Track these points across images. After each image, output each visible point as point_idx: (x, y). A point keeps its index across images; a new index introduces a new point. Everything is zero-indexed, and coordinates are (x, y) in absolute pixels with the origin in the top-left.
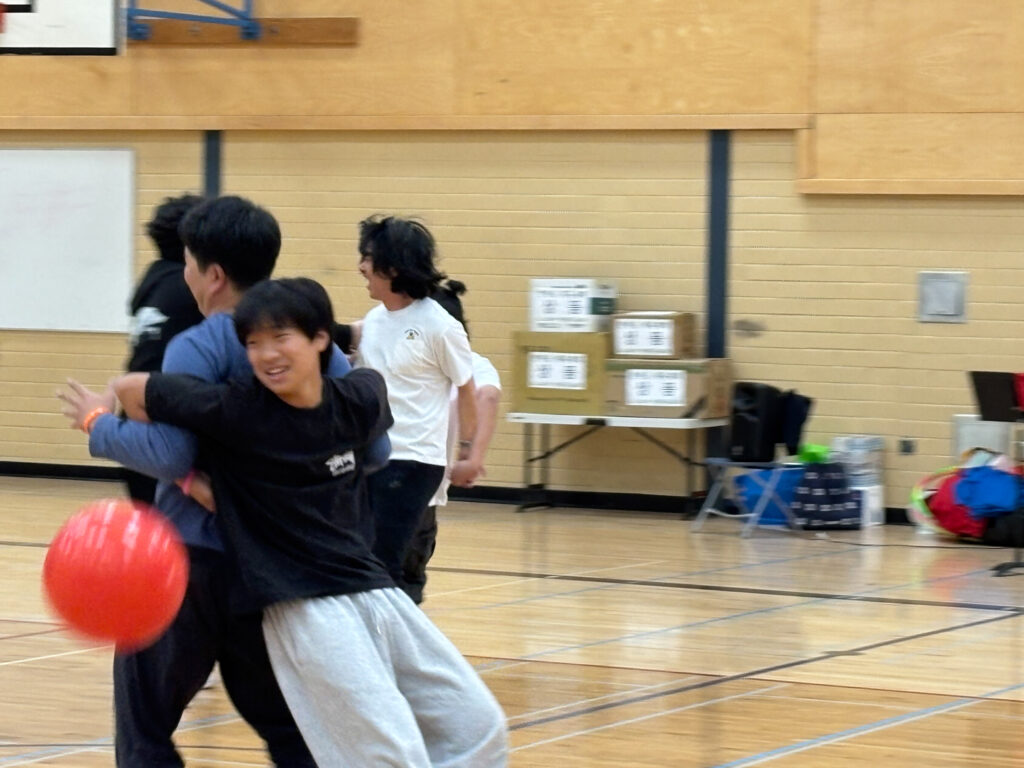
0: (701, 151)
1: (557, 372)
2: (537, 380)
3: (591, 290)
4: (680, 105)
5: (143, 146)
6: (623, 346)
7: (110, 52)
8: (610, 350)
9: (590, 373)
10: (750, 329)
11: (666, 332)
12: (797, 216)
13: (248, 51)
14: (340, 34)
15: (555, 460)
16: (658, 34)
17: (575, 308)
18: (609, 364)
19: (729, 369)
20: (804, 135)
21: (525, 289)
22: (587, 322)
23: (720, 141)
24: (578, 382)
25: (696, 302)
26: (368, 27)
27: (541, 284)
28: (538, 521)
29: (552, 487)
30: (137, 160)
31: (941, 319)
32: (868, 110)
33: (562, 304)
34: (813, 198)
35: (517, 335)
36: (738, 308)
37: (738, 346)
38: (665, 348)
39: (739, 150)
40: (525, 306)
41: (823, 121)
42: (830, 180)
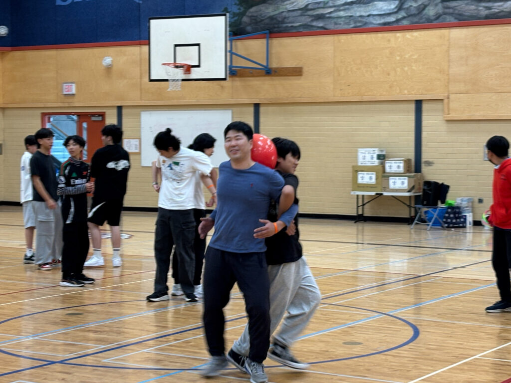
0: (412, 106)
1: (366, 178)
2: (360, 181)
3: (377, 152)
4: (406, 92)
5: (235, 109)
6: (388, 170)
7: (225, 79)
8: (384, 172)
9: (377, 179)
10: (429, 163)
11: (402, 165)
12: (444, 127)
13: (267, 78)
14: (297, 72)
15: (366, 206)
16: (398, 69)
17: (372, 158)
18: (384, 175)
19: (422, 177)
20: (446, 101)
21: (357, 152)
22: (376, 162)
23: (419, 103)
24: (373, 181)
25: (412, 155)
26: (305, 70)
27: (361, 150)
28: (361, 226)
29: (365, 215)
30: (233, 113)
32: (467, 92)
33: (368, 157)
34: (448, 121)
35: (353, 167)
36: (425, 157)
37: (425, 169)
38: (401, 170)
39: (425, 106)
40: (356, 157)
41: (452, 96)
42: (454, 115)
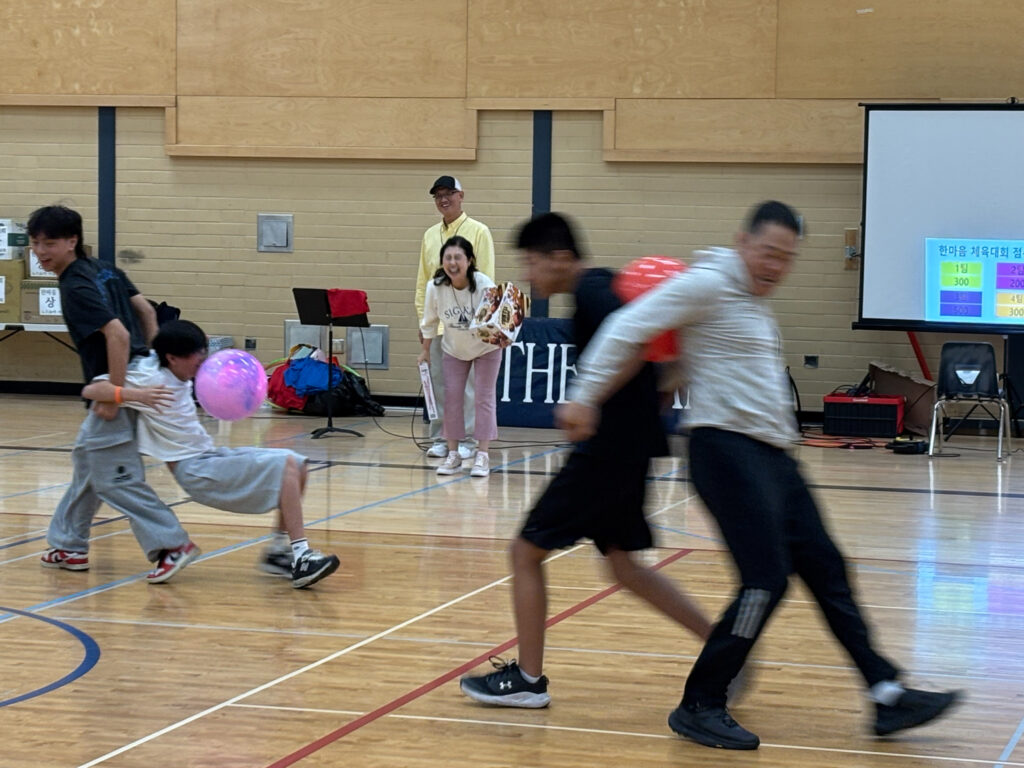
0: (94, 121)
4: (77, 86)
6: (35, 270)
8: (26, 275)
9: (8, 292)
10: (132, 257)
12: (166, 173)
16: (59, 33)
18: (25, 284)
20: (171, 112)
22: (7, 252)
23: (107, 116)
31: (273, 249)
32: (217, 94)
34: (176, 158)
36: (123, 242)
39: (122, 122)
41: (182, 101)
42: (190, 146)
